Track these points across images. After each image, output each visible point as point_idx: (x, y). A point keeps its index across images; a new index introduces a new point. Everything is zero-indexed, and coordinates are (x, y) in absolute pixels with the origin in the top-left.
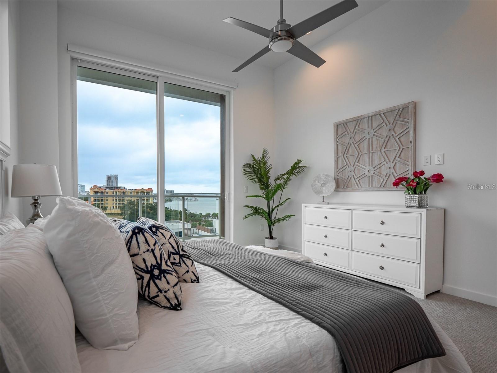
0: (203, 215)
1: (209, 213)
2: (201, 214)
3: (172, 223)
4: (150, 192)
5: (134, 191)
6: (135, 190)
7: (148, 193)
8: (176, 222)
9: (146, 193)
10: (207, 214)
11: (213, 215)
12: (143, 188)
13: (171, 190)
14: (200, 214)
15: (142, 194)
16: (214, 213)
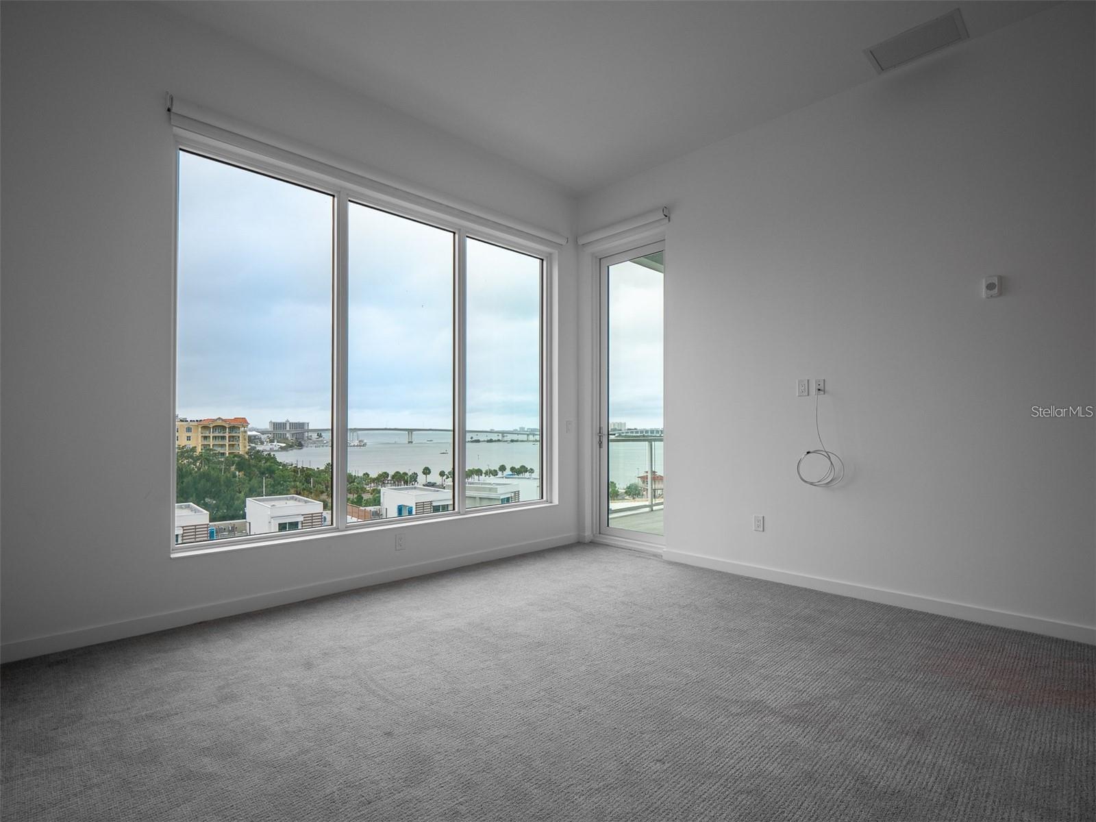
0: (371, 478)
1: (385, 473)
2: (366, 475)
3: (273, 503)
4: (239, 428)
5: (196, 423)
6: (201, 421)
7: (233, 428)
8: (287, 499)
9: (230, 428)
10: (380, 476)
11: (393, 477)
12: (219, 418)
13: (301, 421)
14: (364, 474)
15: (219, 433)
16: (397, 472)
